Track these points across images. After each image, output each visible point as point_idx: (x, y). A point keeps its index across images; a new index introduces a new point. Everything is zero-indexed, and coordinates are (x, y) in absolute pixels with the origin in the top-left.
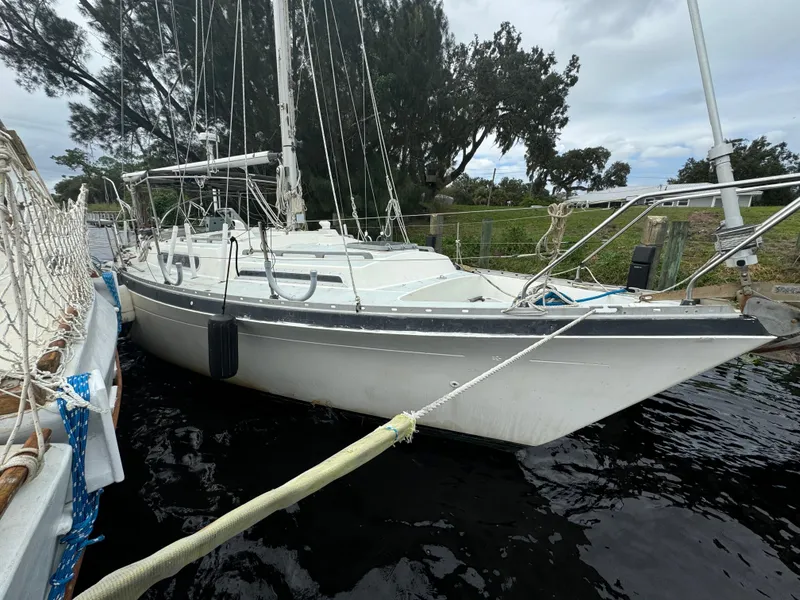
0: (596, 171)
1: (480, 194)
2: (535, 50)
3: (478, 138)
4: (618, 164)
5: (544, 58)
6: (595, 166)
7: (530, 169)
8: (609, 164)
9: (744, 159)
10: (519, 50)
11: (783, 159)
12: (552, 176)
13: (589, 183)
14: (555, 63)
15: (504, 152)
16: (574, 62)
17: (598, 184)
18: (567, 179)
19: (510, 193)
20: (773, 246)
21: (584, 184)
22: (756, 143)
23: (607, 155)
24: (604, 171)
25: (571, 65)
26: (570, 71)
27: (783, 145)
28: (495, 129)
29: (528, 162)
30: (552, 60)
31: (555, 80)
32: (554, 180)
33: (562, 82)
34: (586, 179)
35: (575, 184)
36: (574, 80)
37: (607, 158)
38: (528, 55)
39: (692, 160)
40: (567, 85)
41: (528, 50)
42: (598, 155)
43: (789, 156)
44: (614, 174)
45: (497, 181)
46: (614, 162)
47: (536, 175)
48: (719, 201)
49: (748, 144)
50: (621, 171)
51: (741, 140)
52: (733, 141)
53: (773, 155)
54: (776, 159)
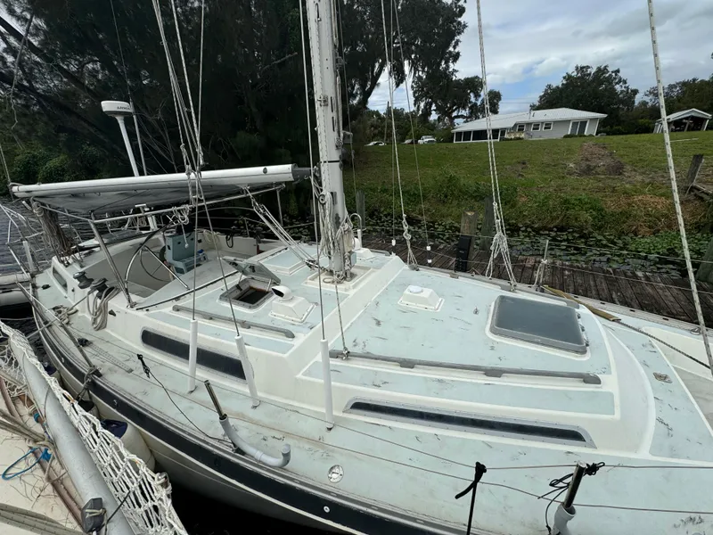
0: (473, 99)
4: (491, 92)
6: (472, 95)
7: (417, 101)
8: (483, 94)
9: (589, 84)
11: (617, 83)
12: (436, 106)
13: (468, 111)
15: (398, 85)
17: (476, 112)
18: (449, 109)
20: (663, 176)
21: (463, 113)
22: (599, 69)
23: (482, 84)
24: (480, 99)
26: (458, 1)
27: (618, 71)
29: (415, 93)
32: (438, 109)
34: (464, 108)
35: (454, 114)
36: (462, 11)
37: (482, 87)
39: (549, 86)
40: (455, 15)
42: (475, 84)
43: (620, 81)
44: (488, 102)
46: (488, 90)
47: (422, 105)
48: (575, 124)
49: (593, 70)
50: (495, 97)
51: (588, 67)
52: (582, 68)
53: (609, 80)
54: (610, 83)
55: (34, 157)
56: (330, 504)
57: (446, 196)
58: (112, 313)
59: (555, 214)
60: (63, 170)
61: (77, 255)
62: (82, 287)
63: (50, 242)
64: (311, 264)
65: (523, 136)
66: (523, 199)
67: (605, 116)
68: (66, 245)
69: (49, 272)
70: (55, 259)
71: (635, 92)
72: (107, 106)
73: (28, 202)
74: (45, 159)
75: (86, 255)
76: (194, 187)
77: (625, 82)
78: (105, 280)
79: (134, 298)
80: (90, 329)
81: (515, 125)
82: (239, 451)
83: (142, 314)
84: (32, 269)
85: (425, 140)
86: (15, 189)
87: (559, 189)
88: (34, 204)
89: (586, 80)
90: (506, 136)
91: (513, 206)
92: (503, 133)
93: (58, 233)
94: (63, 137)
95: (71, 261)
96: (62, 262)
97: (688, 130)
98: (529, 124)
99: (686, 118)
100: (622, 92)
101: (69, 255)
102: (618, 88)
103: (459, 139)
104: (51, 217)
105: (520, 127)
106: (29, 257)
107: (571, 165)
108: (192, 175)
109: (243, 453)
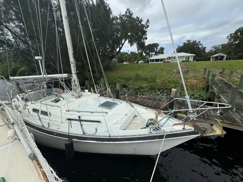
0: (156, 50)
1: (125, 57)
2: (137, 17)
3: (123, 42)
4: (161, 48)
5: (140, 19)
6: (155, 48)
7: (138, 50)
9: (191, 45)
10: (132, 17)
11: (199, 45)
12: (144, 52)
13: (154, 53)
14: (142, 21)
15: (131, 46)
16: (148, 21)
17: (157, 53)
18: (149, 52)
19: (133, 56)
20: (199, 74)
21: (153, 53)
22: (194, 41)
23: (158, 45)
24: (158, 50)
25: (147, 22)
26: (147, 23)
27: (200, 42)
28: (128, 40)
29: (137, 48)
30: (141, 20)
31: (143, 26)
32: (145, 52)
33: (145, 26)
34: (153, 52)
35: (151, 54)
36: (148, 26)
37: (158, 46)
38: (135, 19)
39: (179, 46)
40: (146, 27)
41: (135, 17)
42: (156, 45)
43: (200, 45)
44: (160, 50)
45: (129, 53)
46: (160, 47)
47: (140, 51)
48: (186, 57)
49: (192, 41)
50: (162, 49)
51: (190, 40)
52: (189, 41)
53: (197, 44)
54: (198, 45)
55: (17, 67)
56: (56, 133)
57: (136, 79)
58: (27, 105)
59: (166, 85)
60: (25, 71)
61: (23, 94)
62: (22, 100)
63: (17, 90)
64: (73, 95)
65: (170, 61)
66: (158, 80)
67: (195, 55)
68: (21, 91)
69: (16, 98)
70: (17, 95)
71: (205, 48)
72: (36, 58)
73: (13, 81)
74: (20, 67)
75: (25, 94)
76: (47, 78)
77: (202, 45)
78: (27, 98)
79: (32, 102)
80: (22, 109)
81: (168, 57)
82: (43, 126)
83: (33, 105)
84: (12, 97)
85: (141, 61)
86: (10, 78)
87: (170, 77)
88: (14, 81)
89: (190, 44)
90: (165, 61)
91: (155, 83)
92: (164, 60)
93: (19, 88)
94: (26, 62)
95: (21, 95)
96: (19, 95)
97: (219, 60)
98: (172, 57)
99: (219, 56)
100: (201, 48)
101: (21, 93)
102: (200, 46)
103: (151, 62)
104: (18, 84)
105: (170, 58)
106: (11, 95)
107: (175, 71)
108: (47, 76)
109: (44, 126)
